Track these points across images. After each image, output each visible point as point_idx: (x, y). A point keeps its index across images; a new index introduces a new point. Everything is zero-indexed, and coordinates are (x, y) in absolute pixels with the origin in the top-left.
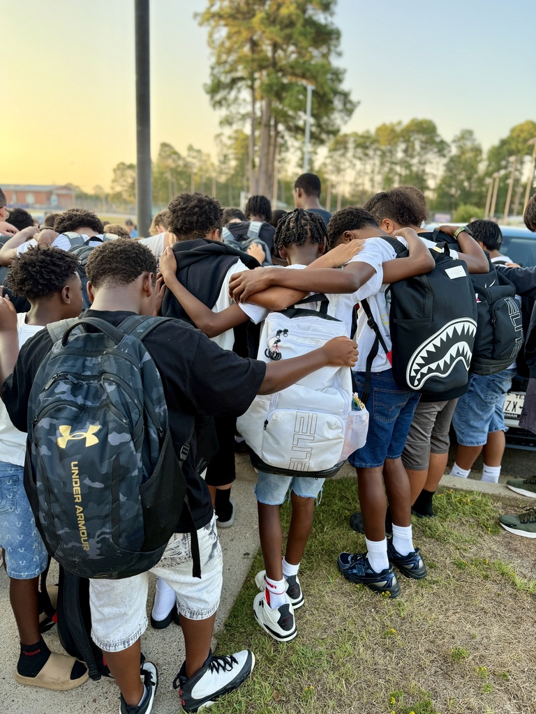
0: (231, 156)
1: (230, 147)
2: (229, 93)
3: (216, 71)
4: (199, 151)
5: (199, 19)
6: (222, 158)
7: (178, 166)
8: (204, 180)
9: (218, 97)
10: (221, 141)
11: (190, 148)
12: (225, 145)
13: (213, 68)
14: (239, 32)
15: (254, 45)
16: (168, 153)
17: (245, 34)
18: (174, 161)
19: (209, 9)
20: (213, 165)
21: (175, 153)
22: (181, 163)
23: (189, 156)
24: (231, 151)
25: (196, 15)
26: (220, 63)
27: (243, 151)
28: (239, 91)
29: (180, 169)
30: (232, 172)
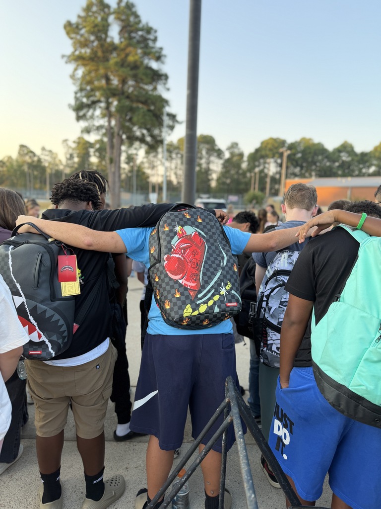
0: (75, 155)
1: (73, 149)
2: (88, 111)
3: (79, 95)
4: (50, 151)
5: (65, 59)
6: (68, 156)
7: (33, 161)
8: (54, 172)
9: (81, 113)
10: (67, 145)
11: (43, 149)
12: (70, 147)
13: (76, 93)
14: (97, 70)
15: (108, 79)
16: (26, 151)
17: (102, 71)
18: (30, 157)
19: (73, 53)
20: (60, 161)
21: (32, 152)
22: (36, 159)
23: (42, 154)
24: (74, 152)
25: (63, 56)
26: (81, 90)
27: (84, 152)
28: (95, 110)
29: (35, 164)
30: (76, 166)
